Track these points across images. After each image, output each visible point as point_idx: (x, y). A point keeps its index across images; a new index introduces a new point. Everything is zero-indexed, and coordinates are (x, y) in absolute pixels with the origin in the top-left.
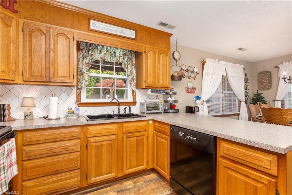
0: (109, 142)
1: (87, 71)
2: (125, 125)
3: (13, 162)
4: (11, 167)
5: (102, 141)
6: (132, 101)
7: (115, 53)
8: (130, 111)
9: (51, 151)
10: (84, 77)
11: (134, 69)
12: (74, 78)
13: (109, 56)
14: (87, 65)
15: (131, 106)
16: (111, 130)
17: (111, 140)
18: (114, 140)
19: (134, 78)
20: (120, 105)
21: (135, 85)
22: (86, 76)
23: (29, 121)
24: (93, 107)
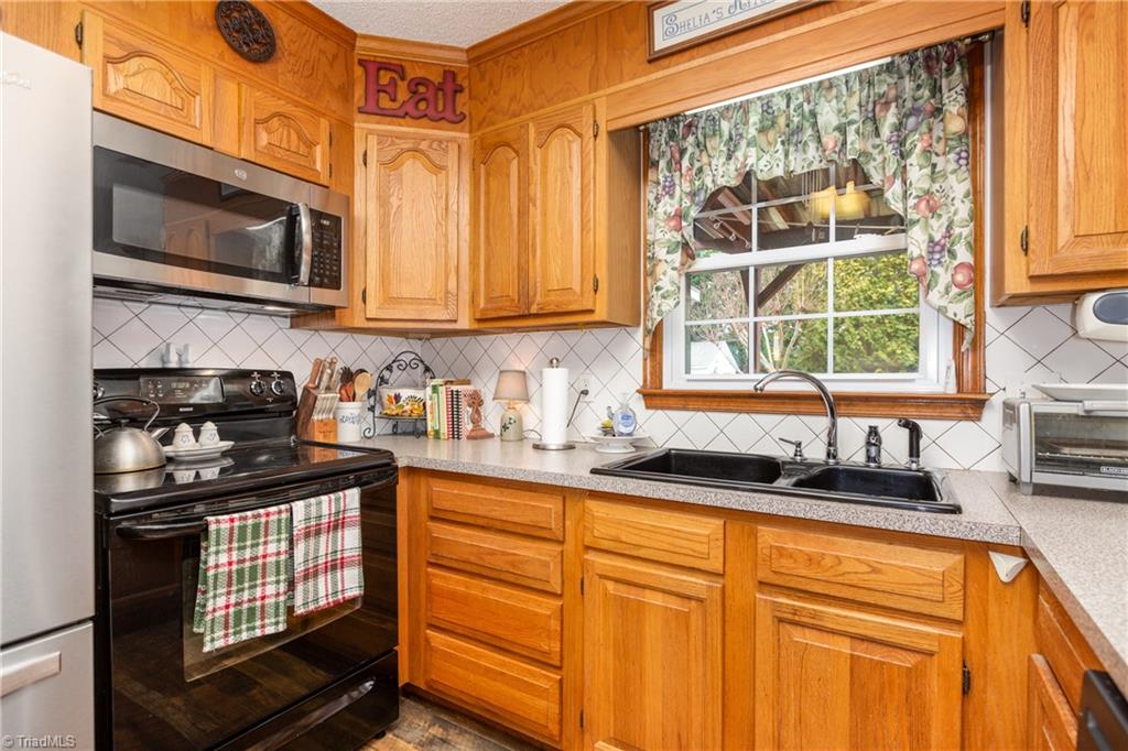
0: (674, 604)
1: (668, 253)
2: (768, 535)
3: (345, 555)
4: (339, 571)
5: (644, 587)
6: (952, 390)
7: (813, 114)
8: (914, 451)
9: (481, 558)
10: (656, 281)
11: (954, 171)
12: (596, 291)
13: (779, 146)
14: (672, 224)
15: (923, 424)
16: (684, 543)
17: (689, 598)
18: (700, 600)
19: (957, 231)
20: (837, 411)
21: (960, 278)
22: (664, 274)
23: (511, 444)
24: (709, 414)
